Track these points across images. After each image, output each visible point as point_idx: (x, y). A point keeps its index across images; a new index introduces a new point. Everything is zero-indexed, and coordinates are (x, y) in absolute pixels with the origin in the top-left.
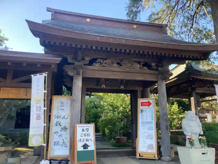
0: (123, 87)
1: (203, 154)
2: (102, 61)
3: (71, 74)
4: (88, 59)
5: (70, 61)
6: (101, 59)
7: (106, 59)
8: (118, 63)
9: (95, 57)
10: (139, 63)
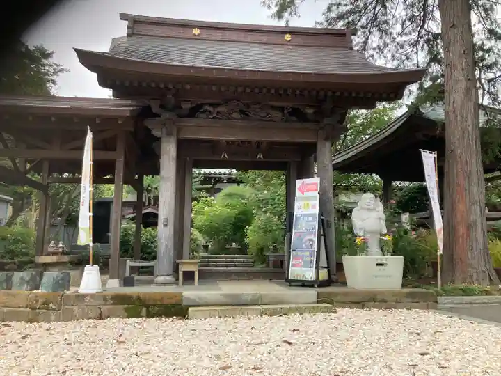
0: (261, 157)
1: (377, 265)
2: (211, 109)
3: (156, 133)
4: (186, 106)
5: (155, 110)
6: (210, 105)
7: (218, 105)
8: (242, 112)
9: (199, 103)
10: (281, 109)
